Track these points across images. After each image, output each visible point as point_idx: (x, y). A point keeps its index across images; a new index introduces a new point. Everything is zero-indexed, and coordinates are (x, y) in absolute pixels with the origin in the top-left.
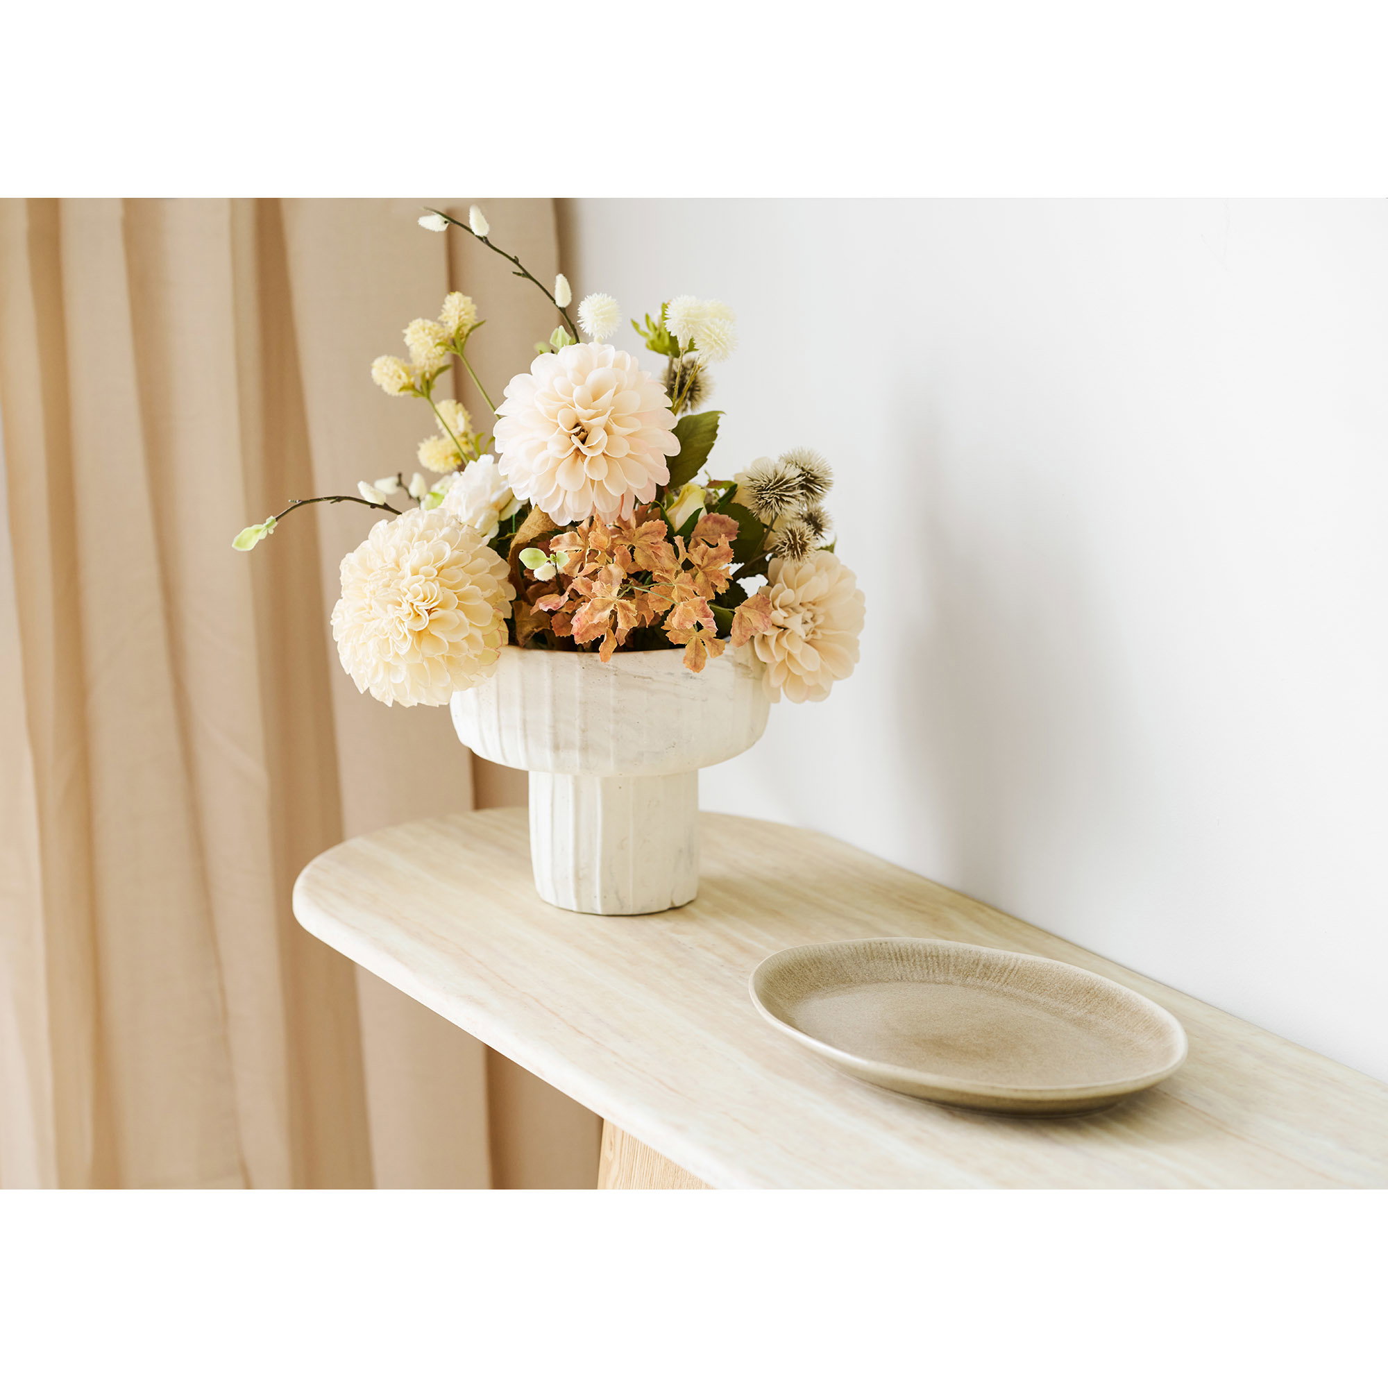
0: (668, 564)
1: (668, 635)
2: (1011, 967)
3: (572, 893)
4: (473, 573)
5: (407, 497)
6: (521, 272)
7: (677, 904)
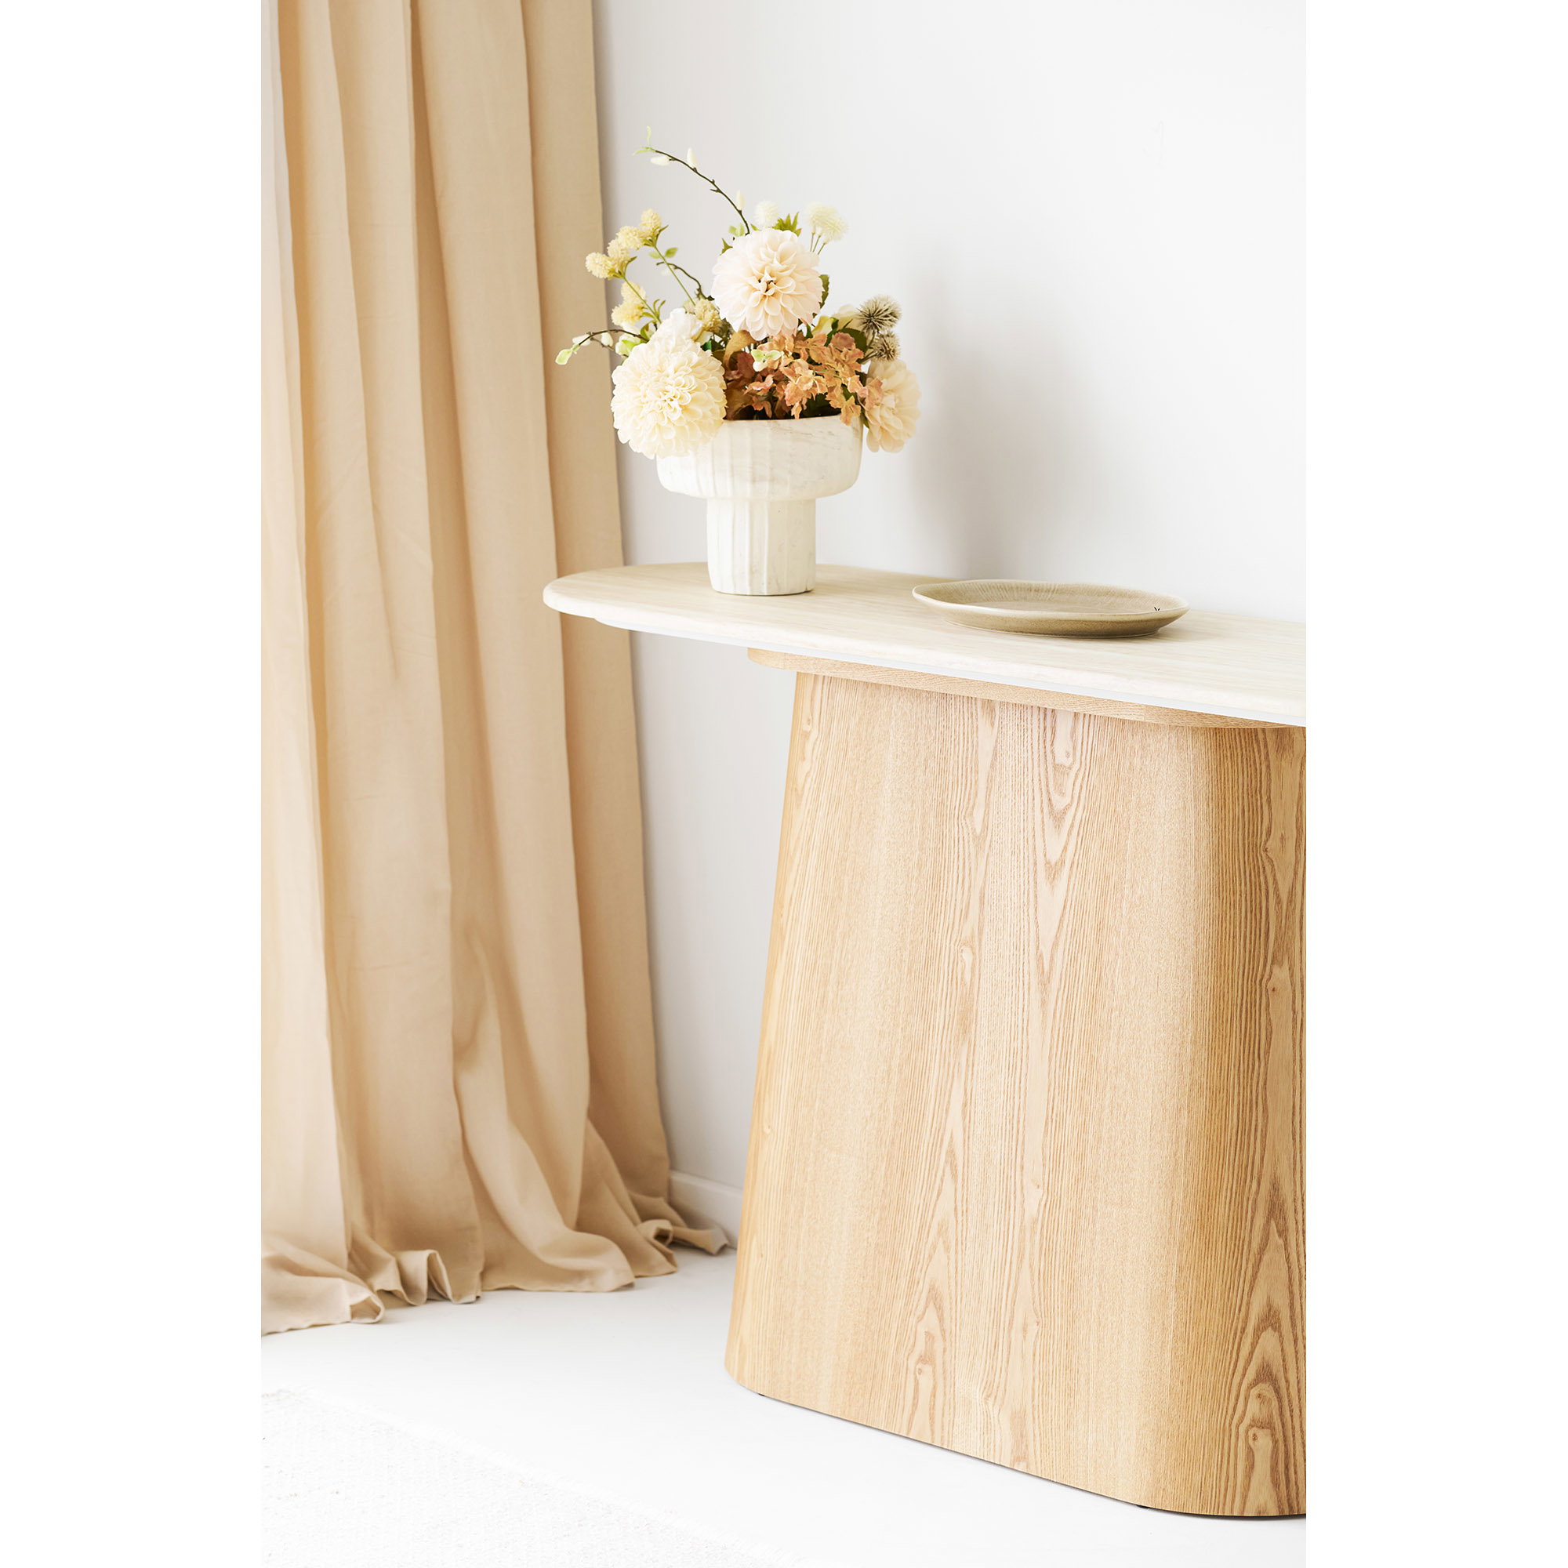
0: (828, 358)
1: (830, 403)
2: (1052, 589)
3: (747, 583)
4: (710, 370)
5: (601, 346)
6: (716, 189)
7: (809, 589)
